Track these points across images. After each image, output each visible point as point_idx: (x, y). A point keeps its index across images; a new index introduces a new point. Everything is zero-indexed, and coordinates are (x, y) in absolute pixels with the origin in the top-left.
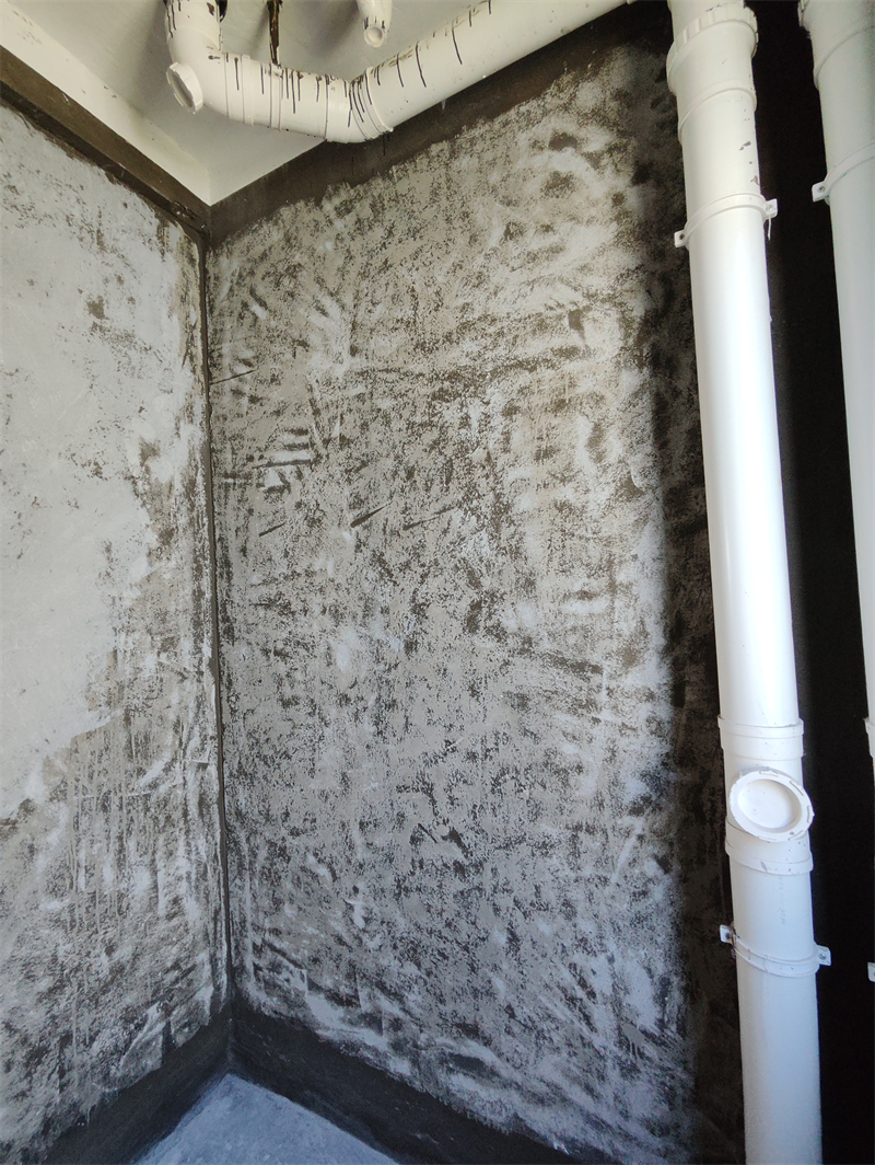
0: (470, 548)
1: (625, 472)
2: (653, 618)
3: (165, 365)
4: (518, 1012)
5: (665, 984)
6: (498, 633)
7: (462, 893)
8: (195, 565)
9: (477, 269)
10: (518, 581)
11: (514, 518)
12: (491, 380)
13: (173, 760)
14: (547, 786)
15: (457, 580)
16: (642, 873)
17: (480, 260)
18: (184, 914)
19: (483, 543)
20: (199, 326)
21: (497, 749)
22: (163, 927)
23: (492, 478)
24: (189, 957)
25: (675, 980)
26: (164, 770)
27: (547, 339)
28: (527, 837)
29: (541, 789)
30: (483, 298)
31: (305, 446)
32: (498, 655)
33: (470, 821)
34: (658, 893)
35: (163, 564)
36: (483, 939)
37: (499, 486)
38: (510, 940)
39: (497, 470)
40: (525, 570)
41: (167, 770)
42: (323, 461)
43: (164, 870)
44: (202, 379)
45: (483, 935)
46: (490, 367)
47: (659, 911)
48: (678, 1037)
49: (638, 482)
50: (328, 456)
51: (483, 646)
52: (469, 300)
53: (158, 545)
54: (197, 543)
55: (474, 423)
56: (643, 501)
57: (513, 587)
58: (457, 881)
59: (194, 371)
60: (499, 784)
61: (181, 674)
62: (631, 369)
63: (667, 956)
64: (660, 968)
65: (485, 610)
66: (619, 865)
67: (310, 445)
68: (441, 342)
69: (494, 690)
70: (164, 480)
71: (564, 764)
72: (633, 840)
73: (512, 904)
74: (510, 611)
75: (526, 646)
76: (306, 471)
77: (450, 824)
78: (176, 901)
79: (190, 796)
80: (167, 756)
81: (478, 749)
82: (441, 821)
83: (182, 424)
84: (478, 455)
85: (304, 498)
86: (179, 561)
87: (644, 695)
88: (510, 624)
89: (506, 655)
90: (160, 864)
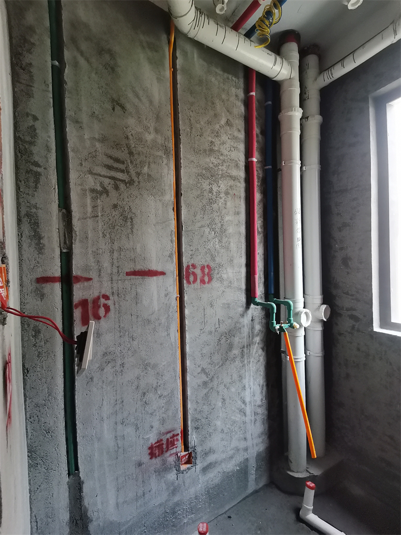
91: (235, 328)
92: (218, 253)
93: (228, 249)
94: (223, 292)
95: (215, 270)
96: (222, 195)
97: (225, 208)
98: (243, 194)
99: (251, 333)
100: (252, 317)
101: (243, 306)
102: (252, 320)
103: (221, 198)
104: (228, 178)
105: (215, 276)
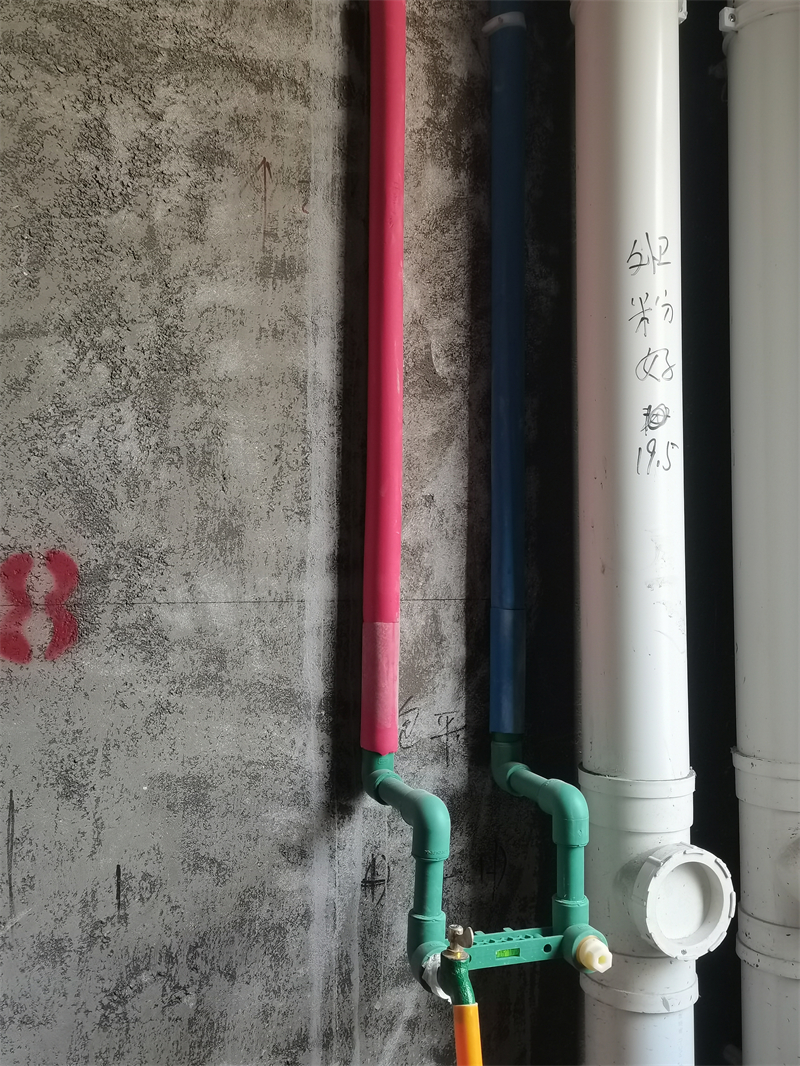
91: (239, 925)
92: (133, 485)
93: (203, 463)
94: (163, 709)
95: (105, 581)
96: (176, 164)
97: (196, 237)
98: (326, 167)
99: (356, 960)
100: (372, 866)
101: (300, 799)
102: (370, 883)
103: (165, 180)
104: (218, 75)
105: (106, 619)
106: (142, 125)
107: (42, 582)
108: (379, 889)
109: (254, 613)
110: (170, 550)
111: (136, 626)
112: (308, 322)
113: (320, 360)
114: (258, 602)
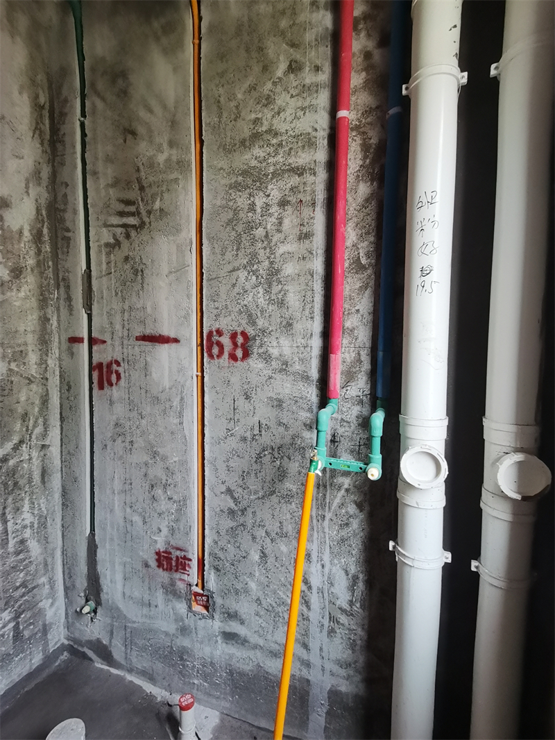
0: (250, 298)
1: (356, 253)
2: (366, 352)
3: (18, 134)
4: (264, 602)
5: (355, 578)
6: (267, 358)
7: (232, 528)
8: (41, 298)
9: (266, 92)
10: (281, 323)
11: (282, 279)
12: (272, 179)
13: (20, 442)
14: (292, 458)
15: (240, 320)
16: (346, 512)
17: (269, 85)
18: (28, 551)
19: (259, 295)
20: (47, 106)
21: (261, 435)
22: (12, 560)
23: (268, 250)
24: (33, 580)
25: (361, 576)
26: (12, 449)
27: (312, 153)
28: (277, 491)
29: (288, 460)
30: (269, 116)
31: (133, 214)
32: (265, 372)
33: (240, 482)
34: (355, 524)
35: (14, 294)
36: (244, 557)
37: (273, 256)
38: (261, 557)
39: (273, 244)
40: (287, 316)
41: (16, 448)
42: (146, 227)
43: (12, 521)
44: (49, 151)
45: (245, 554)
46: (271, 169)
47: (355, 535)
48: (360, 610)
49: (364, 261)
50: (150, 223)
51: (255, 366)
52: (260, 116)
53: (10, 279)
54: (43, 280)
55: (259, 210)
56: (366, 274)
57: (278, 326)
58: (229, 521)
59: (42, 144)
60: (261, 457)
61: (29, 379)
62: (366, 182)
63: (358, 562)
64: (353, 569)
65: (258, 342)
66: (333, 508)
67: (136, 214)
68: (237, 146)
69: (261, 397)
70: (15, 228)
71: (303, 444)
72: (343, 492)
73: (264, 535)
74: (275, 344)
75: (284, 367)
76: (133, 233)
77: (226, 484)
78: (22, 542)
79: (34, 468)
80: (16, 439)
81: (248, 435)
82: (220, 482)
83: (31, 185)
84: (260, 232)
85: (131, 254)
86: (28, 293)
87: (356, 400)
88: (275, 352)
89: (270, 373)
90: (9, 517)
92: (262, 311)
94: (270, 378)
95: (255, 340)
96: (275, 209)
97: (279, 231)
102: (334, 442)
103: (271, 215)
104: (286, 175)
106: (264, 200)
107: (240, 340)
108: (336, 444)
109: (296, 351)
110: (272, 331)
111: (263, 353)
112: (314, 253)
113: (318, 265)
114: (297, 347)
